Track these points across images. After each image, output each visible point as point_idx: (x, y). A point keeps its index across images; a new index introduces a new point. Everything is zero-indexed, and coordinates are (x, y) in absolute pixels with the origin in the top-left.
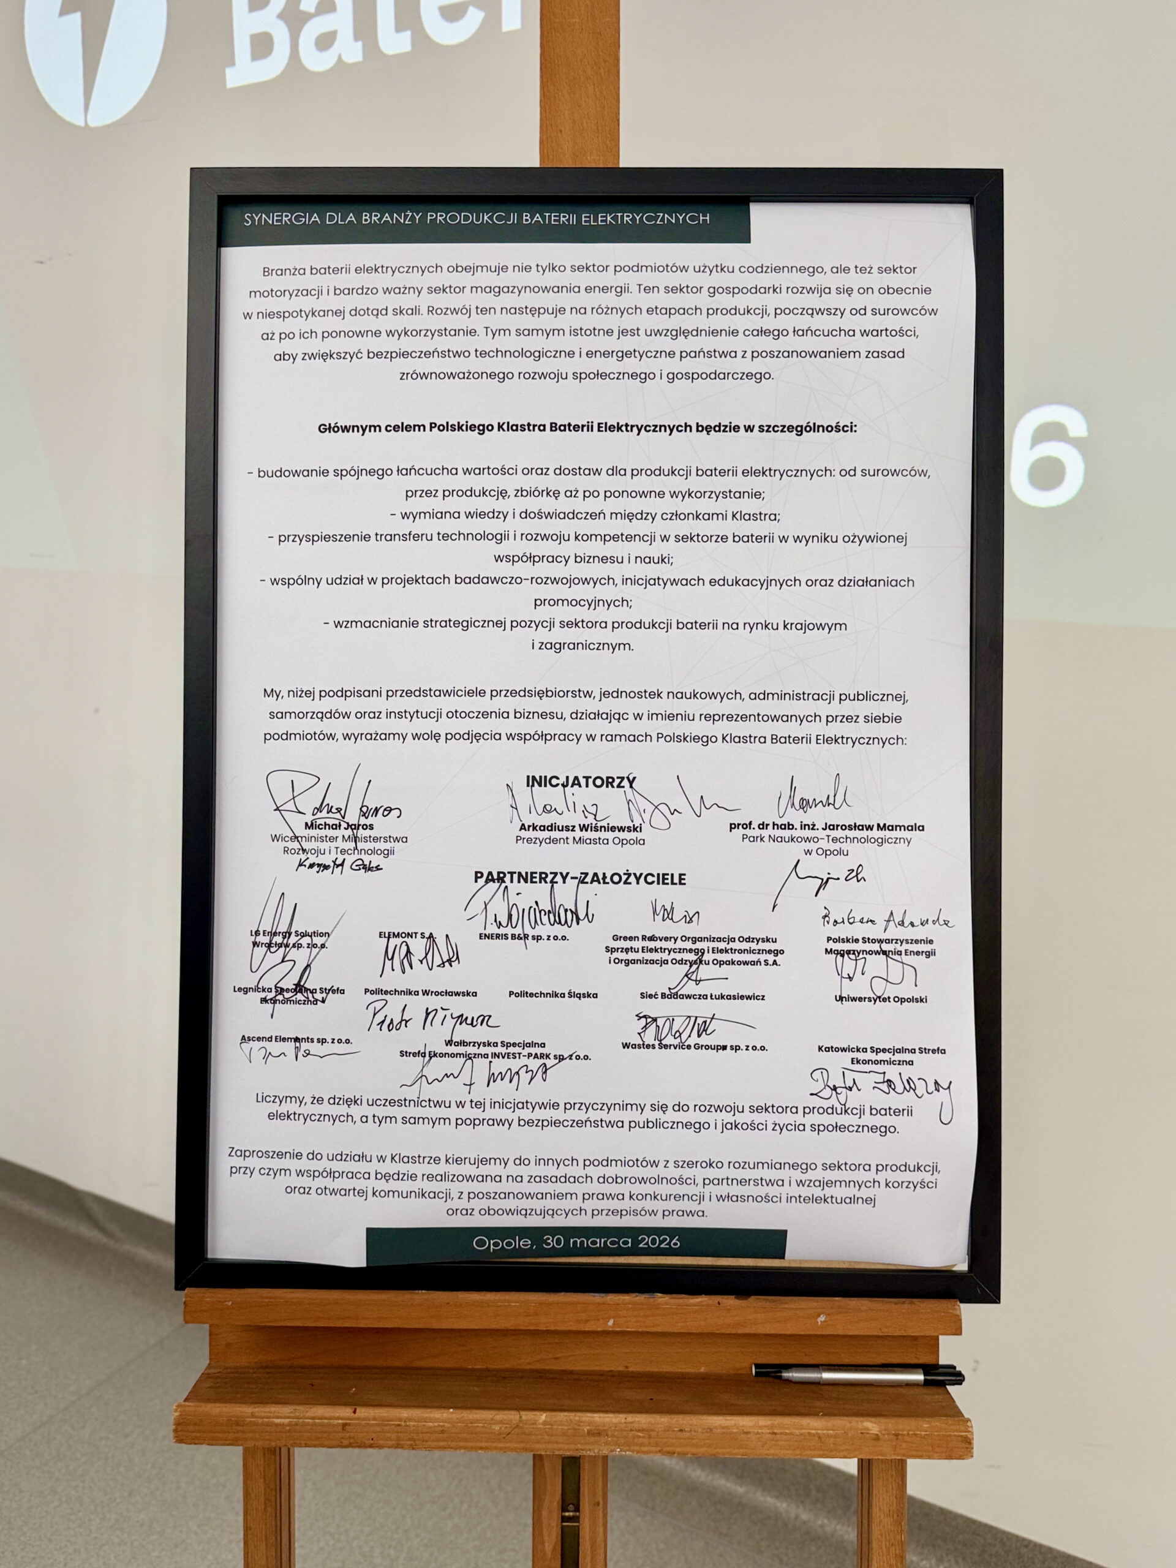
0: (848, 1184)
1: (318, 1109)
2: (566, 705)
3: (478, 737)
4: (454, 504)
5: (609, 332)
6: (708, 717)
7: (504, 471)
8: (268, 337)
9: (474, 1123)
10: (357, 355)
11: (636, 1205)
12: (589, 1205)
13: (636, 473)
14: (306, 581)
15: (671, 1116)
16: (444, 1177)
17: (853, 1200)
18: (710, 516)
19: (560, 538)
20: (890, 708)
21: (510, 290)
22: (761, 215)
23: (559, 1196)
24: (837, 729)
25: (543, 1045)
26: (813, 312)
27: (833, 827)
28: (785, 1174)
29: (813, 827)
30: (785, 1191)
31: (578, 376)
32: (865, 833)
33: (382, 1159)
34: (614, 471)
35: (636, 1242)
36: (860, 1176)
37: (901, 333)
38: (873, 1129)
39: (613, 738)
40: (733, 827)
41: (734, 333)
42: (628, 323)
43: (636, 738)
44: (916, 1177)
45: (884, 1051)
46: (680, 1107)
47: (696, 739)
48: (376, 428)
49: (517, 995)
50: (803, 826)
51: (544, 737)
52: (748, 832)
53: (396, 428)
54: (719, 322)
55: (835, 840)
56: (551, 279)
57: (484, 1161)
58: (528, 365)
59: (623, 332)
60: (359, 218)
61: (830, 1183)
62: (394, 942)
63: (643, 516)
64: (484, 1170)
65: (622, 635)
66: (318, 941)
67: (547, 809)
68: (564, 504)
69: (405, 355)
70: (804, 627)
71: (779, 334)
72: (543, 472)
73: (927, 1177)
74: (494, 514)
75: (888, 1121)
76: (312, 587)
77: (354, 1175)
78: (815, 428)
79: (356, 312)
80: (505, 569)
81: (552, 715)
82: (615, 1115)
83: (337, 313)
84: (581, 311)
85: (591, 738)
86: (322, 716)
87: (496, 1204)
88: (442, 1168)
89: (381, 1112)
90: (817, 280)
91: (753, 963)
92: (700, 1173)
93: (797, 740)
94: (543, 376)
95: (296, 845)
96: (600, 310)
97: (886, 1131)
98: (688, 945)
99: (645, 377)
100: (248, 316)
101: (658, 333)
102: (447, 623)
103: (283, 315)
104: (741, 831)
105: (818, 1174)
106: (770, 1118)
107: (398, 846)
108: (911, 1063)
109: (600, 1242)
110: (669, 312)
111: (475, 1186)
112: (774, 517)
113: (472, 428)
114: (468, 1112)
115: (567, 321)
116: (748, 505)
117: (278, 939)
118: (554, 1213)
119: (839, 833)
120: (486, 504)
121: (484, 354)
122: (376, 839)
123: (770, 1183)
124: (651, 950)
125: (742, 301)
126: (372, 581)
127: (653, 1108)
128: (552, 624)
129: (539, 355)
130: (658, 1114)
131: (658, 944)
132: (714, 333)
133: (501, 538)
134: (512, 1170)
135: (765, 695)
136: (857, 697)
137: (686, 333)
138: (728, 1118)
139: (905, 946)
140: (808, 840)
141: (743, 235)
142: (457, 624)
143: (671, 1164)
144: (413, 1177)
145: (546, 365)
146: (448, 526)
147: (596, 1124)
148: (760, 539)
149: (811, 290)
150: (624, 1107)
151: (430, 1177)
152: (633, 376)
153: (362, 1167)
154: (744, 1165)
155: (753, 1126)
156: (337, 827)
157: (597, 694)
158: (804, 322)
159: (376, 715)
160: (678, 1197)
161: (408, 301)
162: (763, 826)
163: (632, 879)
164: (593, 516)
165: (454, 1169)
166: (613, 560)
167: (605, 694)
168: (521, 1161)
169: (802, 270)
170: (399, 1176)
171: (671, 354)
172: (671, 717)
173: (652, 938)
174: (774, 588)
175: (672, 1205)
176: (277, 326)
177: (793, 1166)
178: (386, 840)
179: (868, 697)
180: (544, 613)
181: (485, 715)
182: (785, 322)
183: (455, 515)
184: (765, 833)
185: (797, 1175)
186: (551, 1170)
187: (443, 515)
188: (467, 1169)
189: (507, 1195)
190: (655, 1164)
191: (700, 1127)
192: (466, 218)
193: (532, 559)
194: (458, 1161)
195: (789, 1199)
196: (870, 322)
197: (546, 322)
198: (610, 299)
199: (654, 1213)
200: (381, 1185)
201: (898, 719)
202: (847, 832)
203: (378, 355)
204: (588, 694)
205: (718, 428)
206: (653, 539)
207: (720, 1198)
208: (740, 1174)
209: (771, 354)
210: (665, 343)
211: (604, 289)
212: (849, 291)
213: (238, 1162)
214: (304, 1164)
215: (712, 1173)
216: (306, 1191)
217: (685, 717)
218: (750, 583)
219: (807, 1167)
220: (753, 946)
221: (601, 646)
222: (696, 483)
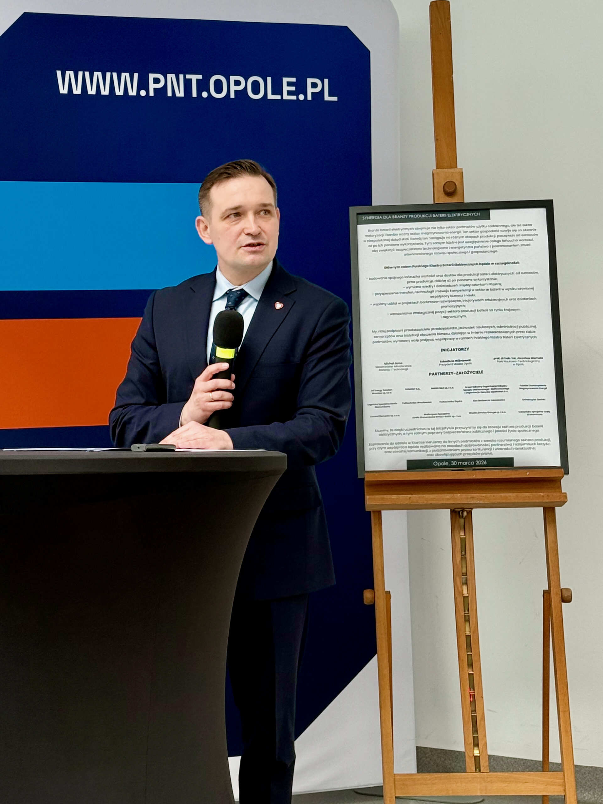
0: (528, 444)
1: (392, 432)
2: (450, 331)
3: (428, 340)
4: (419, 284)
5: (456, 242)
6: (487, 332)
7: (431, 276)
8: (370, 246)
9: (433, 433)
10: (393, 250)
11: (475, 452)
12: (463, 452)
13: (464, 275)
14: (382, 304)
15: (482, 429)
16: (426, 447)
17: (530, 448)
18: (484, 285)
19: (447, 291)
20: (532, 329)
21: (431, 233)
22: (492, 212)
23: (456, 450)
24: (519, 335)
25: (449, 414)
26: (506, 236)
27: (520, 358)
28: (512, 442)
29: (515, 358)
30: (512, 446)
31: (449, 253)
32: (528, 360)
33: (409, 443)
34: (459, 275)
35: (475, 463)
36: (531, 442)
37: (529, 240)
38: (533, 431)
39: (462, 339)
40: (494, 359)
41: (488, 242)
42: (461, 240)
43: (468, 338)
44: (545, 442)
45: (535, 412)
46: (484, 427)
47: (484, 338)
48: (399, 267)
49: (442, 402)
50: (512, 358)
51: (445, 339)
52: (499, 360)
53: (404, 267)
54: (483, 239)
55: (521, 361)
56: (441, 230)
57: (436, 442)
58: (436, 251)
59: (460, 242)
60: (392, 217)
61: (524, 444)
63: (467, 285)
64: (436, 444)
65: (464, 314)
66: (389, 391)
67: (447, 357)
68: (447, 283)
69: (406, 250)
70: (509, 310)
71: (498, 241)
72: (441, 276)
73: (548, 442)
74: (430, 286)
75: (537, 429)
76: (384, 305)
77: (402, 447)
78: (509, 263)
79: (392, 240)
80: (433, 299)
81: (447, 334)
82: (468, 430)
83: (388, 240)
84: (449, 238)
85: (457, 339)
86: (388, 337)
87: (439, 453)
88: (425, 444)
89: (408, 432)
90: (508, 228)
91: (502, 392)
92: (491, 443)
93: (509, 337)
94: (440, 253)
95: (381, 369)
96: (454, 237)
97: (536, 431)
98: (485, 388)
99: (466, 253)
100: (365, 241)
101: (468, 242)
102: (419, 313)
103: (374, 241)
104: (496, 360)
105: (520, 442)
106: (507, 429)
107: (408, 367)
108: (542, 415)
109: (466, 463)
110: (471, 237)
111: (434, 448)
112: (500, 284)
113: (423, 266)
114: (431, 431)
115: (445, 240)
116: (493, 282)
117: (378, 392)
118: (454, 455)
119: (521, 360)
120: (428, 284)
121: (425, 249)
122: (403, 366)
123: (508, 445)
124: (475, 390)
125: (489, 234)
126: (399, 304)
127: (478, 428)
128: (446, 312)
129: (439, 249)
130: (479, 429)
131: (477, 388)
132: (483, 242)
133: (432, 292)
134: (443, 444)
135: (501, 327)
136: (524, 327)
137: (476, 242)
138: (497, 429)
139: (539, 387)
140: (513, 361)
141: (489, 218)
142: (422, 313)
143: (483, 441)
144: (418, 447)
145: (441, 251)
146: (418, 290)
147: (463, 432)
148: (497, 290)
149: (506, 231)
150: (470, 428)
151: (422, 447)
152: (463, 253)
153: (405, 445)
154: (501, 441)
155: (503, 431)
156: (393, 364)
157: (458, 328)
158: (504, 238)
159: (402, 336)
160: (485, 449)
161: (406, 237)
162: (502, 358)
163: (469, 373)
164: (455, 286)
165: (428, 444)
166: (460, 296)
167: (460, 328)
168: (445, 442)
169: (504, 226)
170: (414, 447)
171: (472, 247)
172: (477, 333)
173: (475, 387)
174: (501, 301)
175: (484, 451)
176: (372, 243)
177: (514, 440)
178: (406, 366)
179: (527, 327)
180: (443, 309)
181: (430, 335)
182: (499, 239)
183: (420, 287)
184: (503, 360)
185: (515, 442)
186: (453, 444)
187: (417, 287)
188: (431, 444)
189: (441, 450)
190: (479, 441)
191: (490, 432)
192: (419, 216)
193: (440, 296)
194: (429, 442)
195: (513, 449)
196: (521, 238)
197: (440, 241)
198: (456, 235)
199: (479, 454)
200: (410, 449)
201: (534, 332)
202: (524, 360)
203: (399, 250)
204: (456, 328)
205: (485, 264)
206: (470, 290)
207: (496, 449)
208: (501, 443)
209: (497, 246)
210: (470, 245)
211: (455, 232)
212: (516, 231)
213: (372, 447)
214: (389, 446)
215: (493, 443)
216: (390, 452)
217: (481, 332)
218: (495, 300)
219: (517, 441)
220: (501, 388)
221: (458, 316)
222: (480, 277)
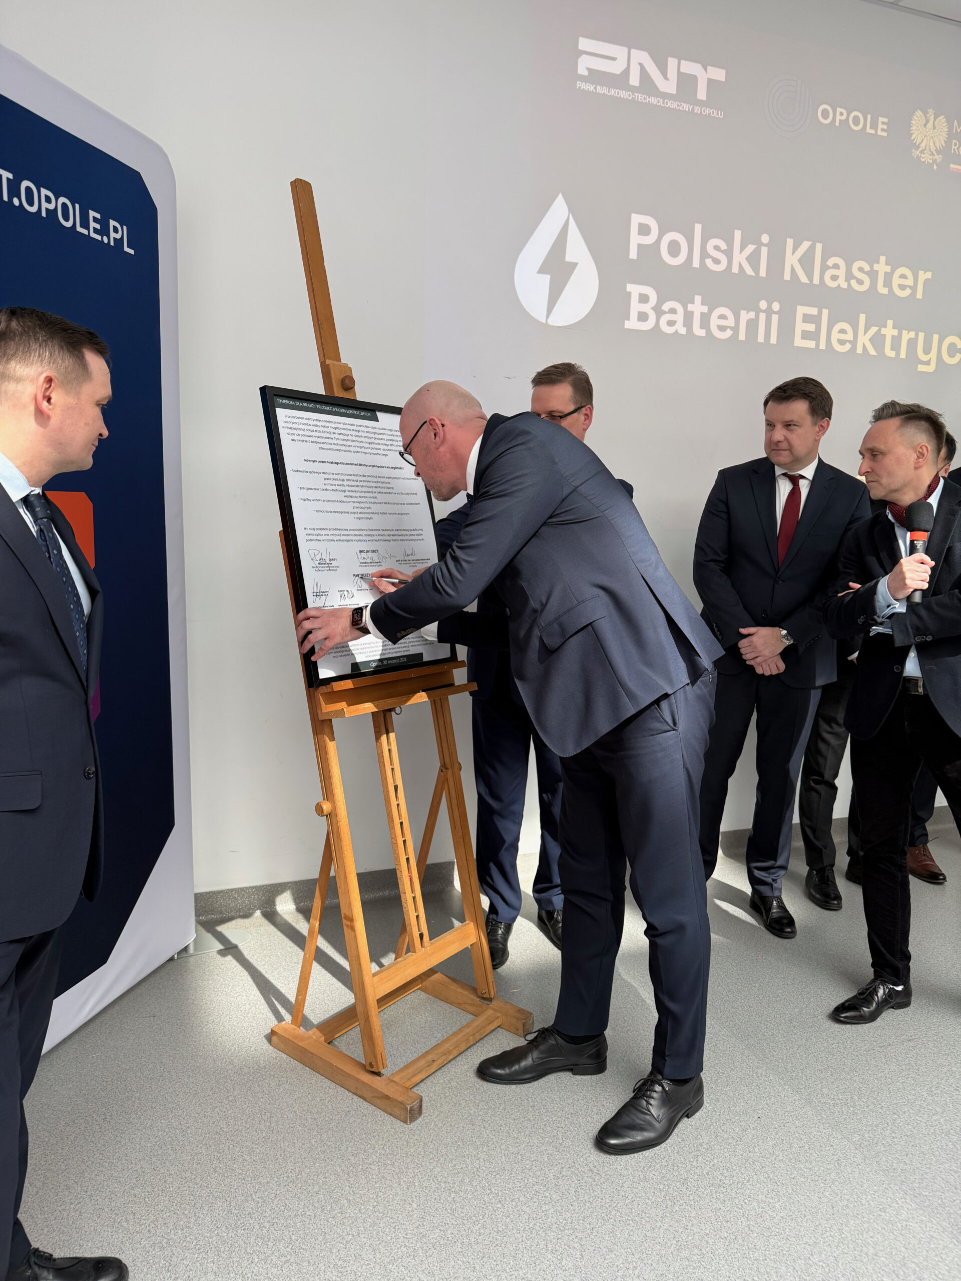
2: (363, 533)
3: (347, 541)
4: (335, 481)
5: (358, 441)
6: (389, 535)
7: (343, 474)
8: (289, 434)
10: (309, 441)
11: (399, 650)
12: (391, 651)
13: (367, 476)
21: (338, 428)
22: (377, 415)
26: (392, 440)
27: (413, 560)
31: (353, 452)
34: (363, 476)
39: (372, 541)
40: (397, 561)
41: (379, 444)
43: (377, 541)
48: (316, 461)
51: (361, 540)
52: (400, 562)
53: (320, 462)
54: (376, 441)
56: (345, 426)
58: (344, 448)
59: (361, 442)
60: (303, 404)
62: (341, 593)
63: (371, 487)
64: (370, 646)
65: (372, 516)
66: (326, 594)
67: (364, 558)
69: (320, 443)
71: (387, 445)
72: (351, 475)
74: (342, 485)
76: (309, 501)
77: (346, 651)
78: (397, 468)
79: (307, 430)
80: (347, 499)
81: (361, 535)
83: (303, 430)
84: (352, 435)
85: (369, 541)
86: (317, 535)
88: (363, 646)
93: (404, 540)
94: (346, 451)
95: (317, 569)
99: (366, 453)
100: (283, 427)
102: (337, 512)
103: (291, 429)
107: (337, 568)
110: (367, 437)
111: (370, 650)
115: (349, 438)
116: (388, 485)
117: (318, 594)
119: (415, 562)
120: (341, 483)
121: (335, 444)
122: (333, 567)
125: (380, 436)
126: (321, 501)
128: (357, 513)
129: (346, 446)
132: (376, 444)
133: (345, 491)
135: (397, 530)
137: (372, 443)
140: (409, 563)
141: (377, 420)
145: (347, 448)
148: (391, 493)
149: (392, 435)
151: (361, 649)
152: (363, 453)
156: (325, 564)
159: (328, 535)
161: (317, 429)
162: (402, 561)
165: (365, 646)
166: (367, 497)
167: (370, 530)
171: (370, 448)
172: (382, 535)
174: (395, 505)
176: (291, 431)
178: (335, 567)
179: (415, 530)
180: (356, 510)
181: (349, 535)
183: (335, 485)
187: (333, 485)
188: (367, 646)
192: (324, 408)
193: (351, 496)
194: (366, 644)
197: (346, 437)
198: (357, 433)
201: (422, 535)
203: (314, 442)
204: (367, 530)
206: (373, 492)
210: (367, 445)
211: (356, 431)
216: (337, 657)
217: (385, 535)
218: (391, 503)
221: (367, 518)
222: (378, 479)
